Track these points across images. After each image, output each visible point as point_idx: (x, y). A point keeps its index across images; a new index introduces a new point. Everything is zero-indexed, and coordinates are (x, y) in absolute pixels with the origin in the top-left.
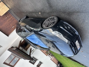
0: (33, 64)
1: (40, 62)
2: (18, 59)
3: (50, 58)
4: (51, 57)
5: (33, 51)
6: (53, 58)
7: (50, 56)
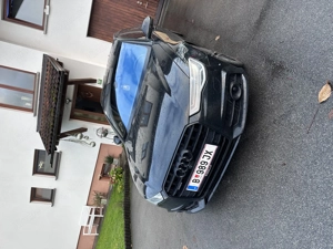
0: (36, 171)
1: (53, 192)
2: (29, 105)
3: (85, 225)
4: (90, 225)
5: (82, 137)
6: (91, 233)
7: (93, 216)
